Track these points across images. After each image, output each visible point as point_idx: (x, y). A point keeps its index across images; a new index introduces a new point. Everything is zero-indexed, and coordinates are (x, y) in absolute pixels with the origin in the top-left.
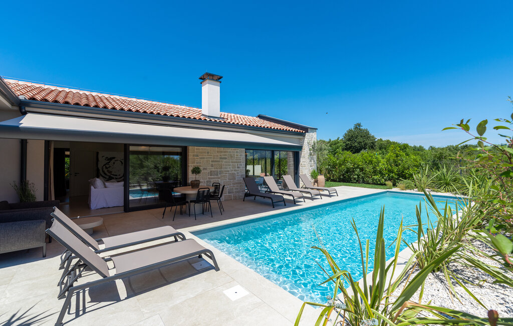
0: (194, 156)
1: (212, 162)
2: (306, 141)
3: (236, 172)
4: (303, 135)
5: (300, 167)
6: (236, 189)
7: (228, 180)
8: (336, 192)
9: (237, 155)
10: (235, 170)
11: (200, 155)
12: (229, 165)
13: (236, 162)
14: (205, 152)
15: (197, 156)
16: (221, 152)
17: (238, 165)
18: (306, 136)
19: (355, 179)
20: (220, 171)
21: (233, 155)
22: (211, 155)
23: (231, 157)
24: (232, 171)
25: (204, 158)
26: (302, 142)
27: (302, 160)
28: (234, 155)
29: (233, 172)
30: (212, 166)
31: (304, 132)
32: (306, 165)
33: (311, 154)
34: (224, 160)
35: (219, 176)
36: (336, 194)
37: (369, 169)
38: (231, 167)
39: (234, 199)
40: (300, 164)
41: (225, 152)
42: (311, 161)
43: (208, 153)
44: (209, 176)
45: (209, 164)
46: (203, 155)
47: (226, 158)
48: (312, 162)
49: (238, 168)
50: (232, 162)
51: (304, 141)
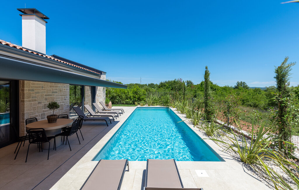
0: (29, 90)
1: (46, 96)
3: (63, 104)
4: (99, 76)
5: (96, 97)
9: (65, 90)
10: (63, 102)
11: (35, 90)
12: (59, 98)
13: (64, 95)
14: (40, 87)
15: (33, 90)
16: (53, 87)
17: (65, 97)
19: (116, 102)
21: (61, 90)
22: (45, 90)
23: (60, 91)
25: (39, 92)
28: (63, 89)
29: (61, 104)
30: (46, 99)
31: (99, 74)
34: (55, 94)
37: (124, 96)
40: (96, 95)
41: (56, 87)
42: (104, 93)
43: (42, 87)
44: (44, 110)
45: (44, 97)
46: (38, 90)
47: (56, 92)
49: (65, 100)
50: (61, 96)
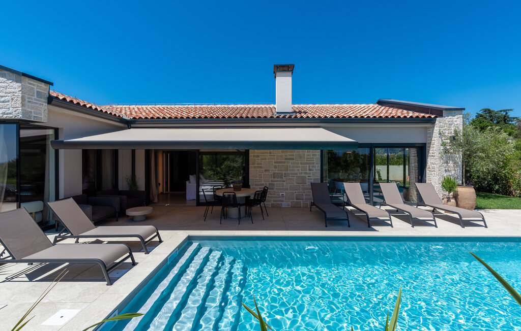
0: (254, 156)
1: (275, 163)
2: (436, 129)
3: (307, 175)
4: (432, 121)
5: (427, 172)
6: (306, 195)
7: (295, 184)
8: (483, 220)
9: (308, 156)
10: (305, 173)
11: (261, 156)
12: (297, 167)
13: (307, 164)
14: (267, 153)
15: (258, 156)
16: (287, 152)
17: (309, 166)
18: (437, 122)
20: (285, 173)
22: (275, 156)
23: (301, 157)
24: (302, 173)
25: (265, 159)
26: (430, 133)
27: (430, 161)
28: (304, 155)
29: (303, 175)
30: (275, 167)
31: (433, 116)
32: (437, 170)
33: (446, 151)
34: (291, 161)
35: (284, 179)
36: (482, 223)
38: (300, 169)
39: (303, 207)
40: (427, 167)
42: (447, 163)
44: (272, 179)
45: (272, 165)
46: (264, 156)
47: (293, 159)
48: (451, 164)
49: (310, 170)
50: (301, 164)
51: (433, 131)
